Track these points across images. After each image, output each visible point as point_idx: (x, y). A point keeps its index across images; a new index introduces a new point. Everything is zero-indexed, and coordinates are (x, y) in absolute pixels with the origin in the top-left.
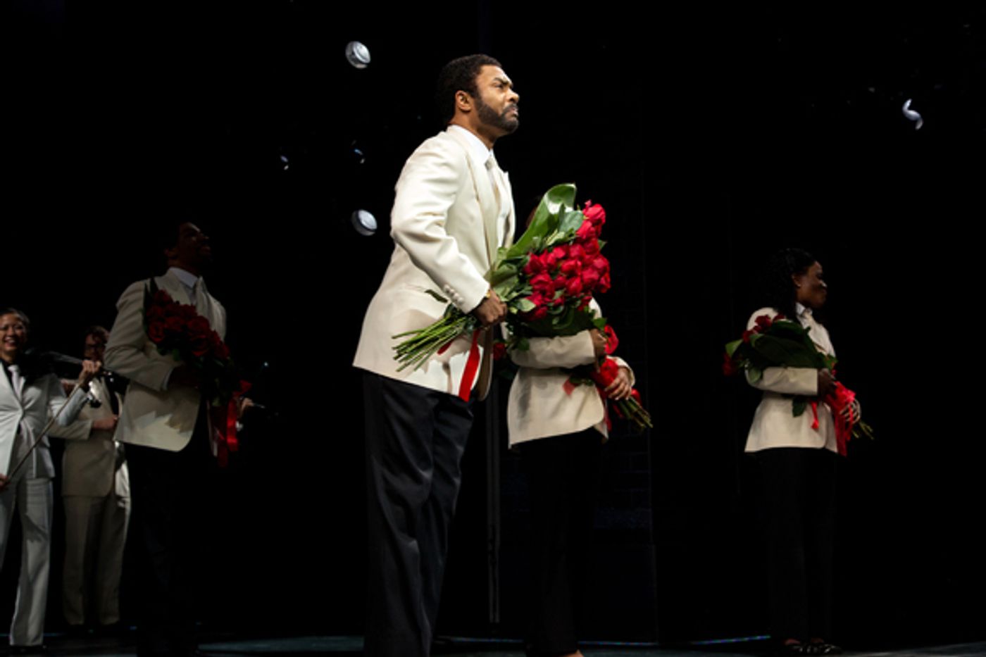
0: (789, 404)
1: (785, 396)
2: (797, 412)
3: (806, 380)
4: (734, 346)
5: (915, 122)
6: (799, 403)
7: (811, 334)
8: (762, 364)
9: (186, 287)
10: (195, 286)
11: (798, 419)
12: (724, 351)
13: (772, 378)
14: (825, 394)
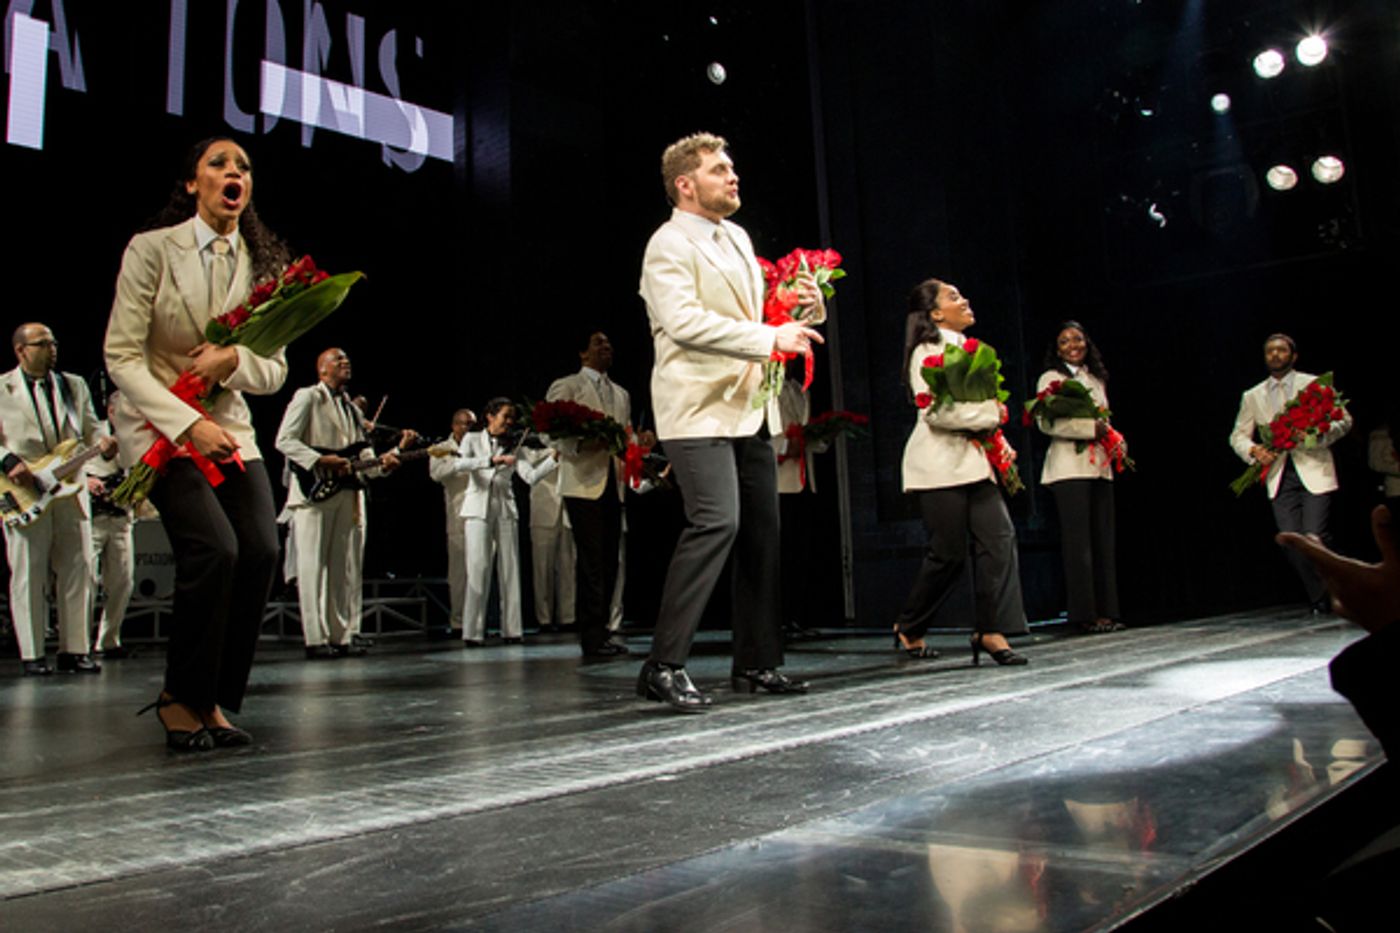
0: (1072, 446)
1: (1069, 440)
2: (1079, 451)
3: (1086, 427)
4: (1031, 404)
5: (1159, 222)
6: (1080, 444)
7: (1091, 394)
8: (1053, 416)
9: (592, 381)
10: (599, 382)
11: (1080, 456)
12: (1023, 407)
13: (1061, 428)
14: (1101, 438)
